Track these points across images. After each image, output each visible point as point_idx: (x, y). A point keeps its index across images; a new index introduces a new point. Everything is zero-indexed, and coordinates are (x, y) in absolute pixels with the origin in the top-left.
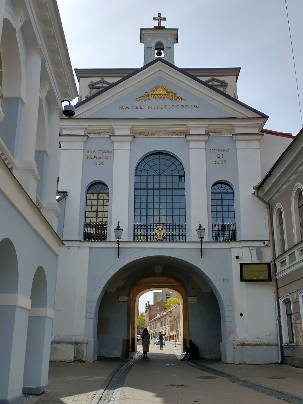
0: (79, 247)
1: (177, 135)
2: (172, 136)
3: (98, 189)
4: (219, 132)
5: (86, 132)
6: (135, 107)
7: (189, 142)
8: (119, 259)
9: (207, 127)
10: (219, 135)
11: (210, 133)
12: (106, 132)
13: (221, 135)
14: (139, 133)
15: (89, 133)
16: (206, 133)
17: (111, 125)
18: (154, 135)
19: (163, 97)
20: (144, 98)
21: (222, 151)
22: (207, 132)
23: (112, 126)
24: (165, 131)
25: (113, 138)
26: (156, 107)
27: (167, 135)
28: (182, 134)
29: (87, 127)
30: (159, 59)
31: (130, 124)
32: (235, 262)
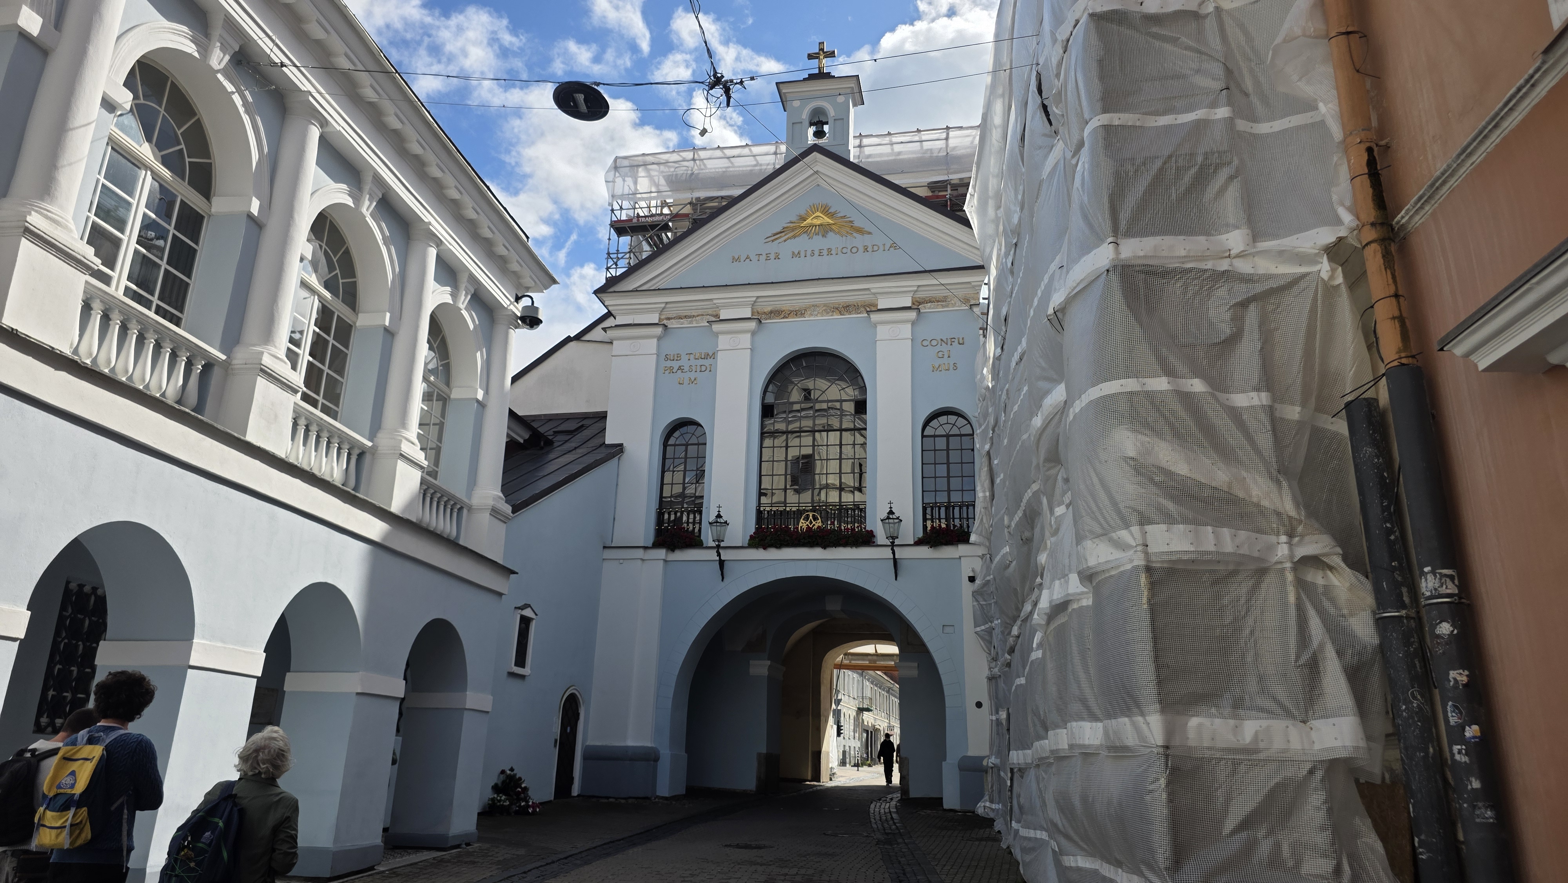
0: (643, 560)
1: (850, 313)
2: (841, 315)
3: (687, 437)
4: (943, 302)
5: (663, 317)
6: (763, 258)
7: (875, 325)
8: (723, 584)
9: (916, 291)
10: (943, 307)
11: (923, 303)
12: (703, 315)
13: (947, 306)
14: (771, 312)
15: (669, 319)
16: (913, 304)
17: (711, 300)
18: (802, 315)
19: (824, 230)
20: (783, 234)
21: (949, 343)
22: (917, 301)
23: (715, 301)
24: (825, 305)
25: (716, 327)
26: (809, 253)
27: (830, 314)
28: (862, 309)
29: (663, 305)
30: (815, 148)
31: (752, 294)
32: (967, 589)
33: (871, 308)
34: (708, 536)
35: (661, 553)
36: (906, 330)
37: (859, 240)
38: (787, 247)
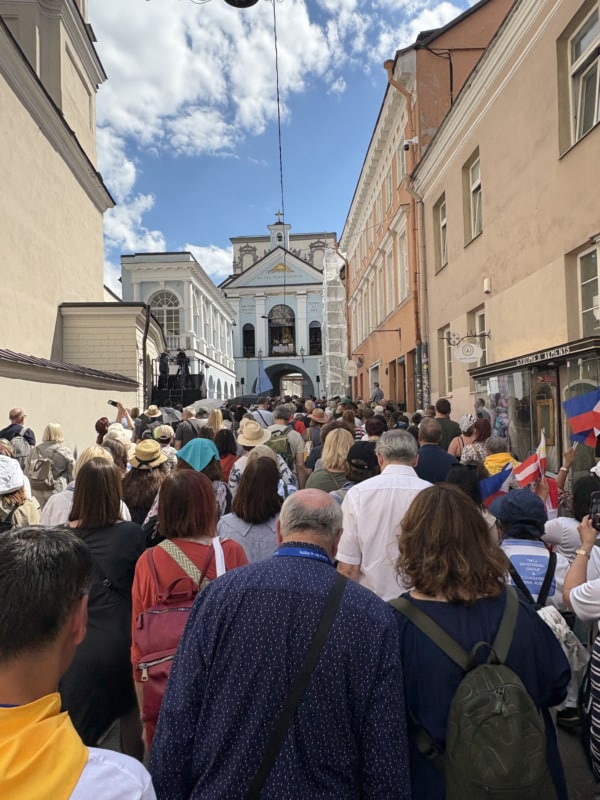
1: (291, 295)
2: (288, 296)
4: (314, 292)
5: (240, 295)
6: (266, 278)
7: (296, 299)
9: (307, 289)
10: (314, 294)
11: (308, 293)
12: (252, 295)
14: (269, 295)
15: (242, 296)
16: (306, 293)
17: (254, 290)
18: (277, 295)
19: (282, 270)
20: (271, 271)
21: (315, 304)
24: (284, 292)
25: (255, 298)
26: (278, 277)
27: (286, 295)
28: (293, 294)
29: (239, 292)
30: (279, 247)
31: (264, 289)
32: (319, 366)
33: (295, 293)
34: (257, 354)
35: (245, 359)
36: (305, 300)
37: (292, 274)
38: (273, 275)
